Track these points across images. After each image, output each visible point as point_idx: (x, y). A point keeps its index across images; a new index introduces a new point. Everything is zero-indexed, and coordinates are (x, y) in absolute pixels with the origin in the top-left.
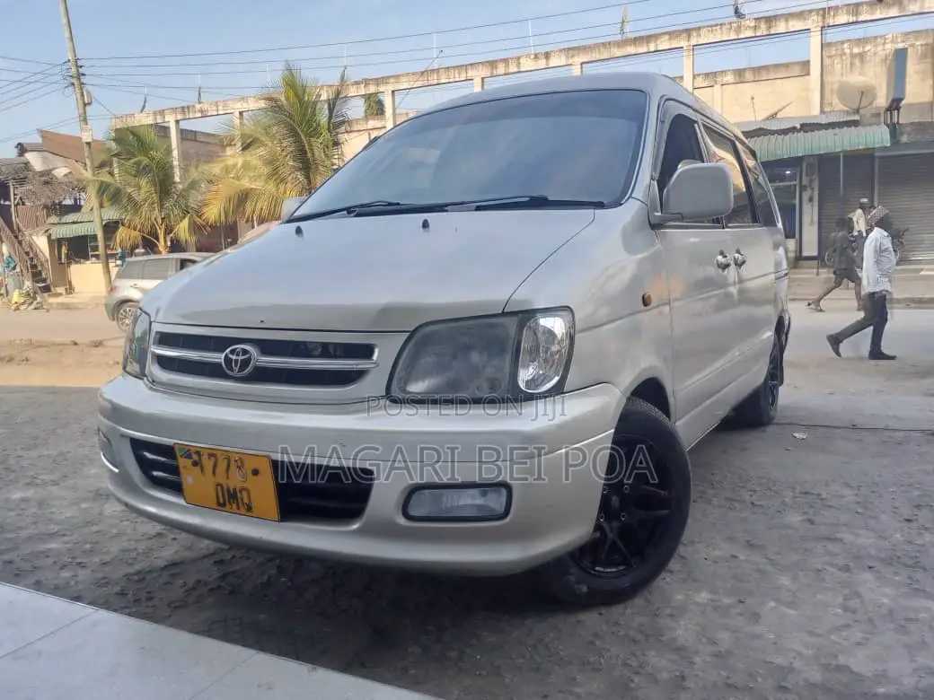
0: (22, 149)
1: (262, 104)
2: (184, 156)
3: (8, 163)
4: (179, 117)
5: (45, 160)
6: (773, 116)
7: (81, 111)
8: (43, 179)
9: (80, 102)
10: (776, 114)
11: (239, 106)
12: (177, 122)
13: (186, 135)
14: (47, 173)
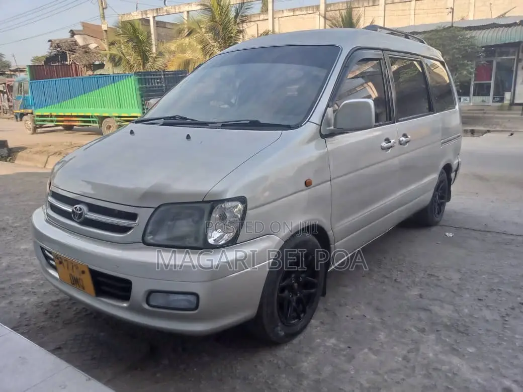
0: (73, 33)
1: (199, 7)
2: (159, 36)
3: (65, 41)
4: (155, 15)
5: (84, 39)
6: (503, 16)
7: (102, 12)
8: (83, 50)
9: (101, 8)
10: (505, 14)
11: (187, 8)
12: (154, 17)
13: (159, 24)
14: (85, 47)
